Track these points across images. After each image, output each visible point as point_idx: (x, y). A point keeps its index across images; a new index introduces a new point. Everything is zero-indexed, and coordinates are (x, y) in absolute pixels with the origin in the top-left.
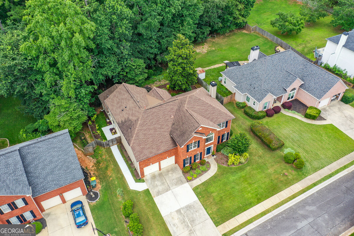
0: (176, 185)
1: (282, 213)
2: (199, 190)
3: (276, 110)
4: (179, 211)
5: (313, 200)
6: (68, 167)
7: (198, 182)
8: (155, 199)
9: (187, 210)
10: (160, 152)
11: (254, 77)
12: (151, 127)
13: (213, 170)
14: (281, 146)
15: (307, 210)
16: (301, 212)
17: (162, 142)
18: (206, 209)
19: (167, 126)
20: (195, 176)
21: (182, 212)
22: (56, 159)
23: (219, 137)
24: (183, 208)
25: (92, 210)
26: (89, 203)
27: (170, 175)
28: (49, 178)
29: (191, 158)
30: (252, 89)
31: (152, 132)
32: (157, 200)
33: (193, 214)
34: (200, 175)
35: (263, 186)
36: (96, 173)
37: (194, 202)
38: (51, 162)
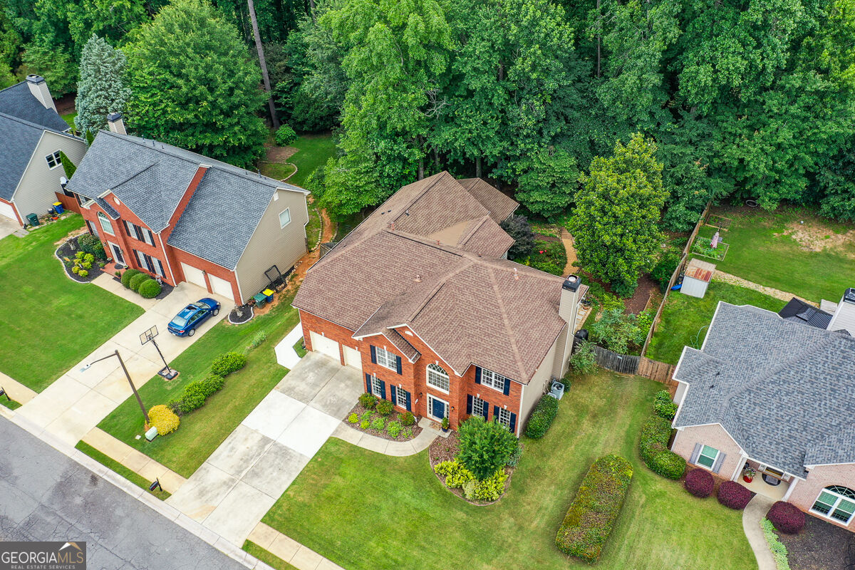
0: (325, 406)
2: (333, 449)
4: (266, 440)
6: (231, 236)
7: (355, 437)
8: (273, 391)
9: (276, 453)
10: (337, 321)
12: (366, 268)
13: (403, 449)
14: (589, 559)
17: (356, 308)
18: (293, 483)
19: (394, 288)
20: (364, 424)
21: (267, 447)
22: (231, 214)
24: (275, 444)
26: (226, 318)
27: (342, 385)
28: (201, 235)
29: (383, 384)
31: (359, 276)
32: (274, 396)
33: (272, 466)
34: (375, 432)
37: (301, 455)
38: (222, 214)
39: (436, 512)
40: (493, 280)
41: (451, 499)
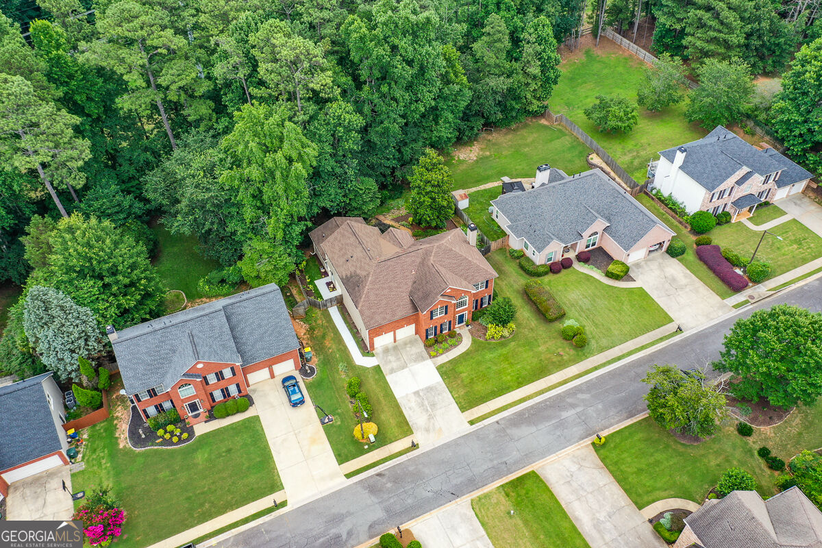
0: (415, 361)
1: (546, 401)
2: (444, 369)
3: (566, 264)
4: (417, 393)
5: (590, 386)
6: (280, 333)
7: (444, 359)
8: (387, 378)
9: (428, 392)
10: (396, 318)
11: (536, 215)
12: (385, 286)
13: (466, 343)
14: (562, 316)
15: (579, 399)
16: (569, 400)
17: (398, 306)
18: (451, 392)
19: (406, 284)
20: (441, 351)
21: (421, 394)
22: (266, 322)
23: (477, 301)
24: (422, 390)
25: (308, 387)
26: (303, 379)
27: (408, 349)
28: (259, 346)
29: (436, 327)
30: (532, 232)
31: (386, 292)
32: (390, 379)
33: (434, 397)
34: (447, 350)
35: (529, 367)
36: (309, 342)
37: (437, 383)
38: (260, 326)
39: (504, 351)
40: (450, 247)
41: (503, 341)
